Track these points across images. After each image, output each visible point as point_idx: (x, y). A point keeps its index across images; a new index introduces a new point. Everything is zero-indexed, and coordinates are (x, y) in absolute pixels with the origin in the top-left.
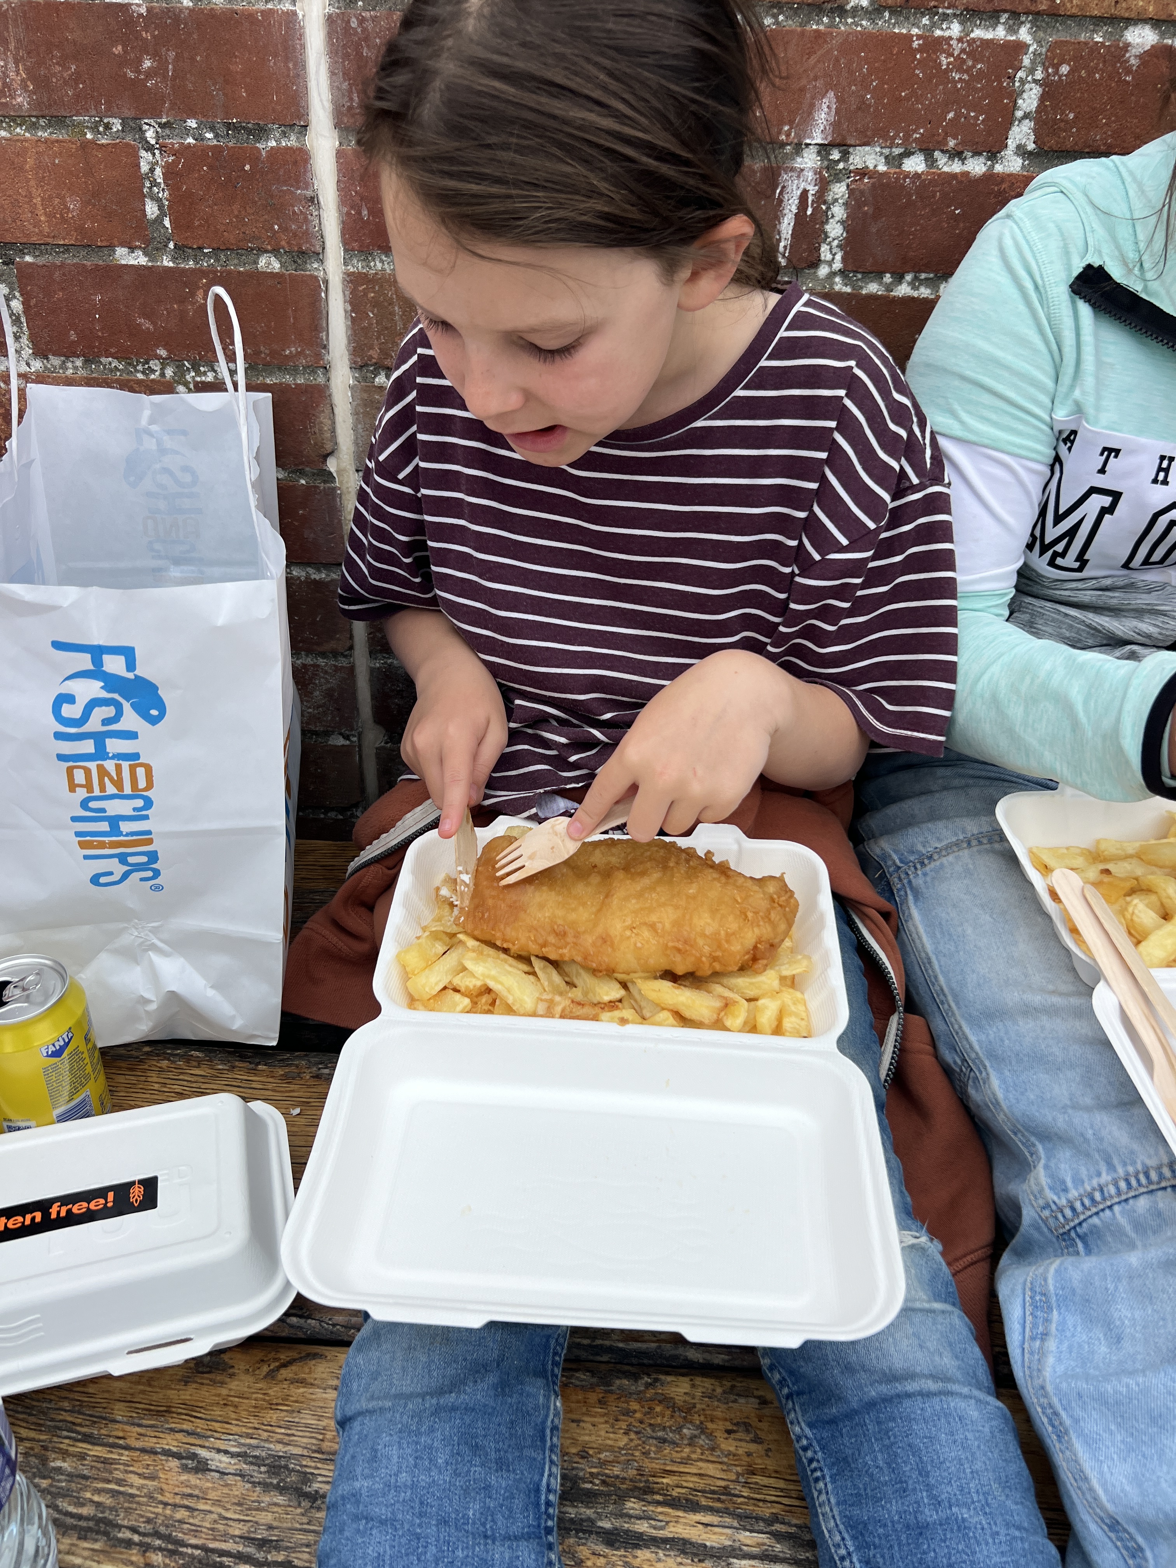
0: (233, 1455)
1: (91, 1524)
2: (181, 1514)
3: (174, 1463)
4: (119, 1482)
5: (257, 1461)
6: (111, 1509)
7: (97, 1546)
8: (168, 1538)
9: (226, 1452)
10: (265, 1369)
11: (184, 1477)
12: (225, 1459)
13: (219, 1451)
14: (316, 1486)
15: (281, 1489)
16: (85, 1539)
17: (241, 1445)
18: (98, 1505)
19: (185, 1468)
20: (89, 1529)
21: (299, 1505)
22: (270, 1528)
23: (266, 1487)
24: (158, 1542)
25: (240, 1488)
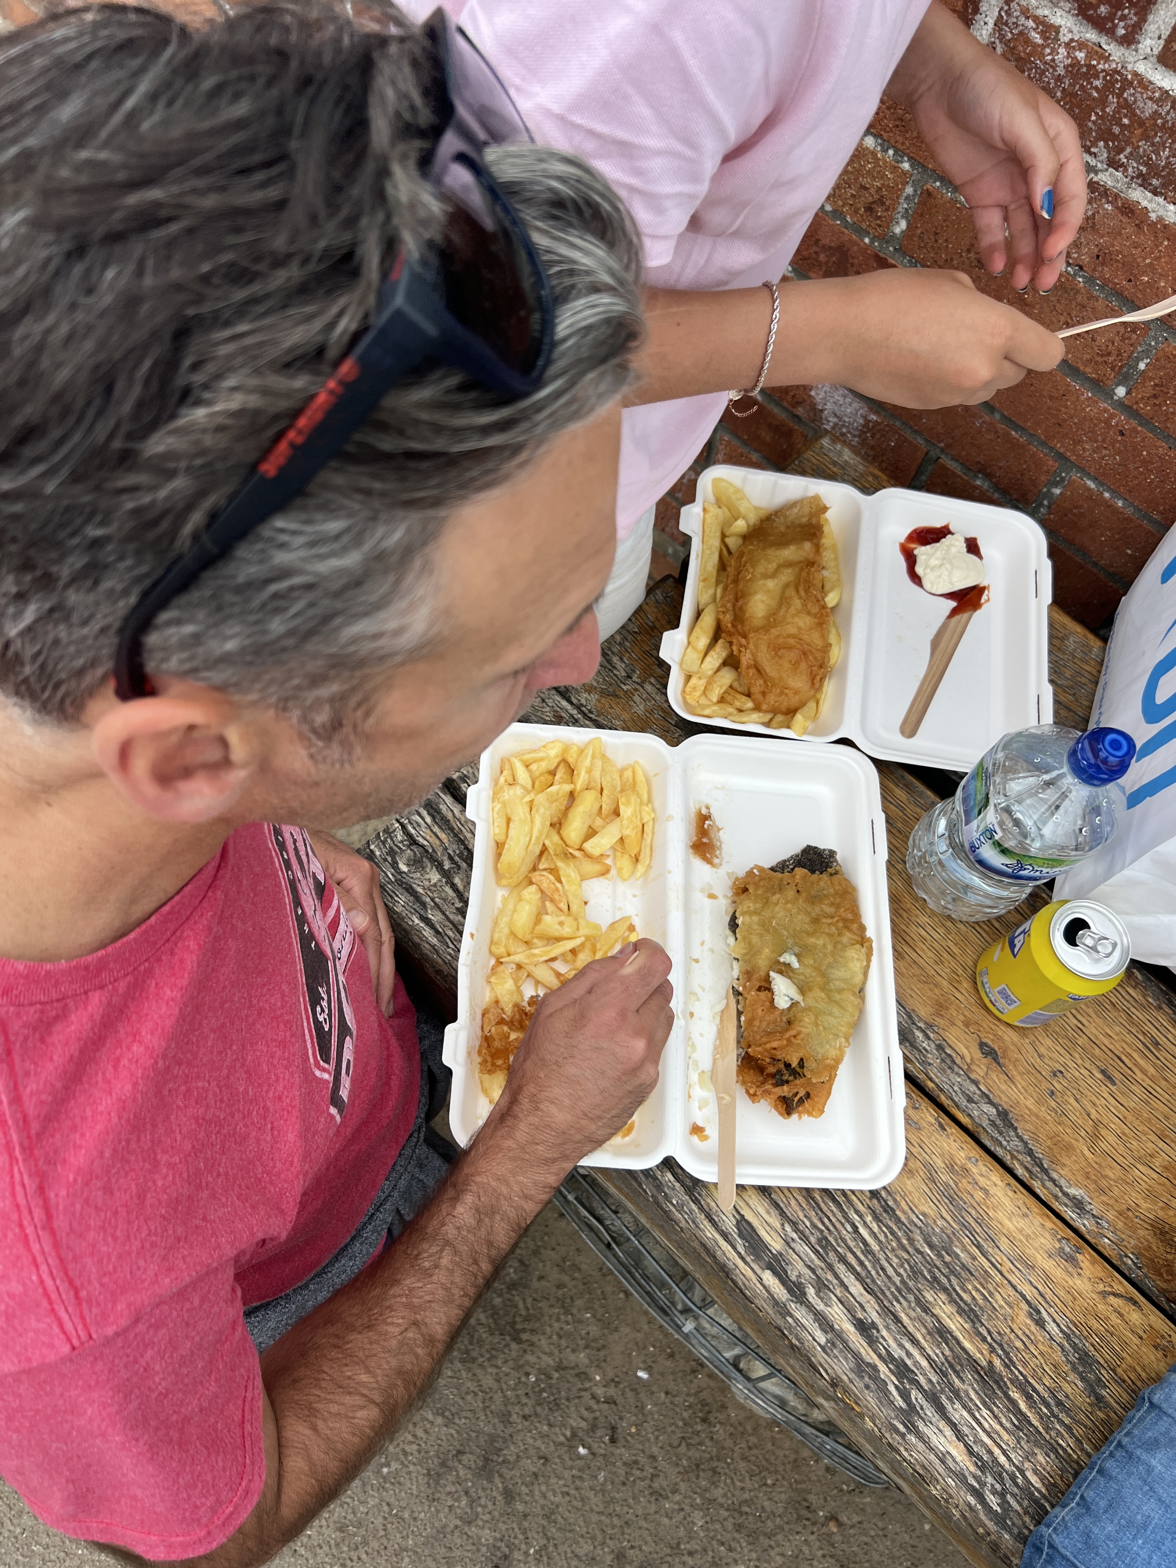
0: (1062, 1331)
1: (966, 1308)
2: (1018, 1344)
3: (1025, 1307)
4: (991, 1294)
5: (1074, 1346)
6: (981, 1308)
7: (966, 1326)
8: (1007, 1354)
9: (1058, 1325)
10: (1101, 1287)
11: (1028, 1321)
12: (1056, 1329)
13: (1054, 1321)
14: (1104, 1393)
15: (1083, 1379)
16: (960, 1315)
17: (1068, 1327)
18: (974, 1298)
19: (1030, 1315)
20: (964, 1311)
21: (1089, 1397)
22: (1067, 1396)
23: (1074, 1369)
24: (1000, 1352)
25: (1058, 1357)
